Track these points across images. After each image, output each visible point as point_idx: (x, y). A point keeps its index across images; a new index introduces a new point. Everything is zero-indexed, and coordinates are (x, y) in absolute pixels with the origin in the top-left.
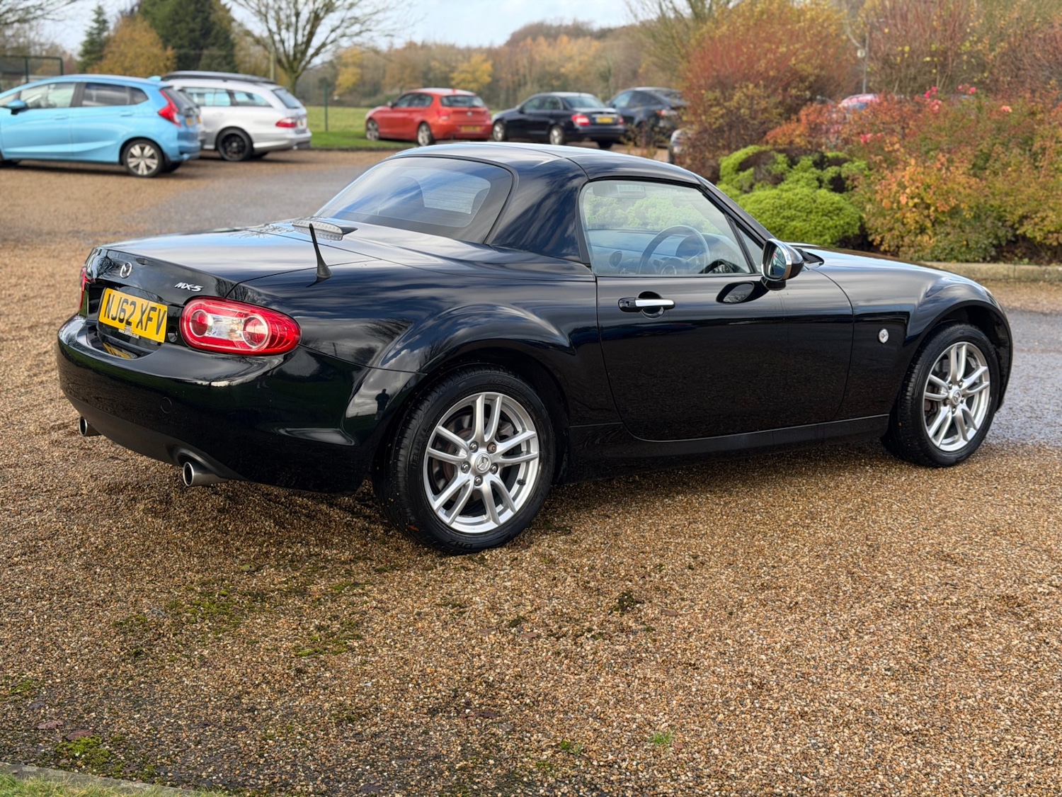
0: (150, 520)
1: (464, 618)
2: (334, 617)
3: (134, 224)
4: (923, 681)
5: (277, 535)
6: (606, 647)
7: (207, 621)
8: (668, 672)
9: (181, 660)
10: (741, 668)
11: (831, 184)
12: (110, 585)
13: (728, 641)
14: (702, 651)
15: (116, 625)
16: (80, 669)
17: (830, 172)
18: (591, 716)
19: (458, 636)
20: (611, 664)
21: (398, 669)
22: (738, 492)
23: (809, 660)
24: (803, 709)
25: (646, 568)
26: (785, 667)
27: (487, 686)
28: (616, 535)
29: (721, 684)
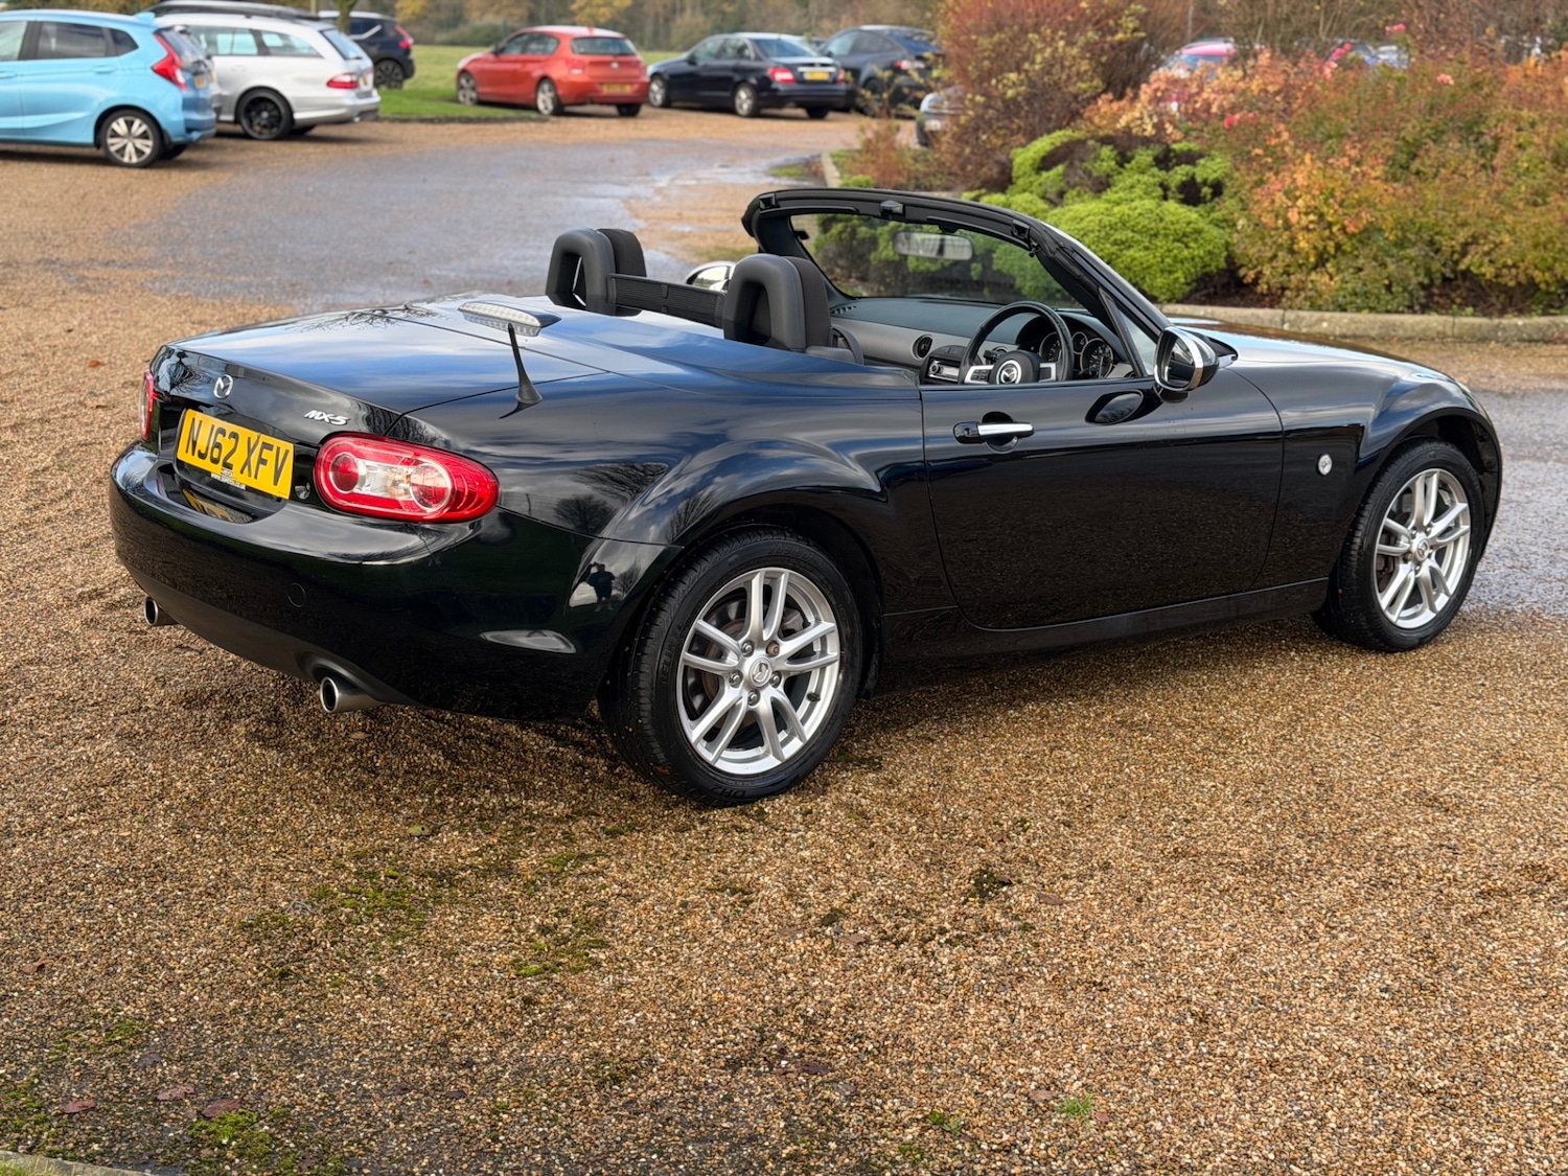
0: (257, 751)
1: (753, 911)
2: (563, 911)
3: (132, 248)
4: (1436, 1007)
5: (450, 774)
6: (971, 959)
7: (376, 921)
8: (1064, 996)
9: (349, 984)
10: (1171, 990)
11: (1181, 193)
12: (221, 860)
13: (1143, 945)
14: (1109, 962)
15: (244, 927)
16: (202, 999)
17: (1180, 174)
18: (967, 1071)
19: (749, 940)
20: (983, 986)
21: (669, 996)
22: (1111, 697)
23: (1266, 975)
24: (1271, 1056)
25: (1001, 825)
26: (1233, 987)
27: (805, 1023)
28: (949, 770)
29: (1145, 1015)
